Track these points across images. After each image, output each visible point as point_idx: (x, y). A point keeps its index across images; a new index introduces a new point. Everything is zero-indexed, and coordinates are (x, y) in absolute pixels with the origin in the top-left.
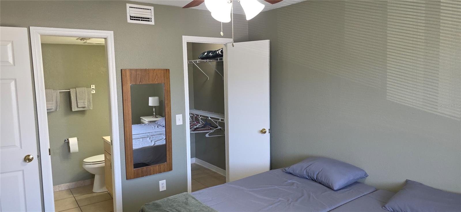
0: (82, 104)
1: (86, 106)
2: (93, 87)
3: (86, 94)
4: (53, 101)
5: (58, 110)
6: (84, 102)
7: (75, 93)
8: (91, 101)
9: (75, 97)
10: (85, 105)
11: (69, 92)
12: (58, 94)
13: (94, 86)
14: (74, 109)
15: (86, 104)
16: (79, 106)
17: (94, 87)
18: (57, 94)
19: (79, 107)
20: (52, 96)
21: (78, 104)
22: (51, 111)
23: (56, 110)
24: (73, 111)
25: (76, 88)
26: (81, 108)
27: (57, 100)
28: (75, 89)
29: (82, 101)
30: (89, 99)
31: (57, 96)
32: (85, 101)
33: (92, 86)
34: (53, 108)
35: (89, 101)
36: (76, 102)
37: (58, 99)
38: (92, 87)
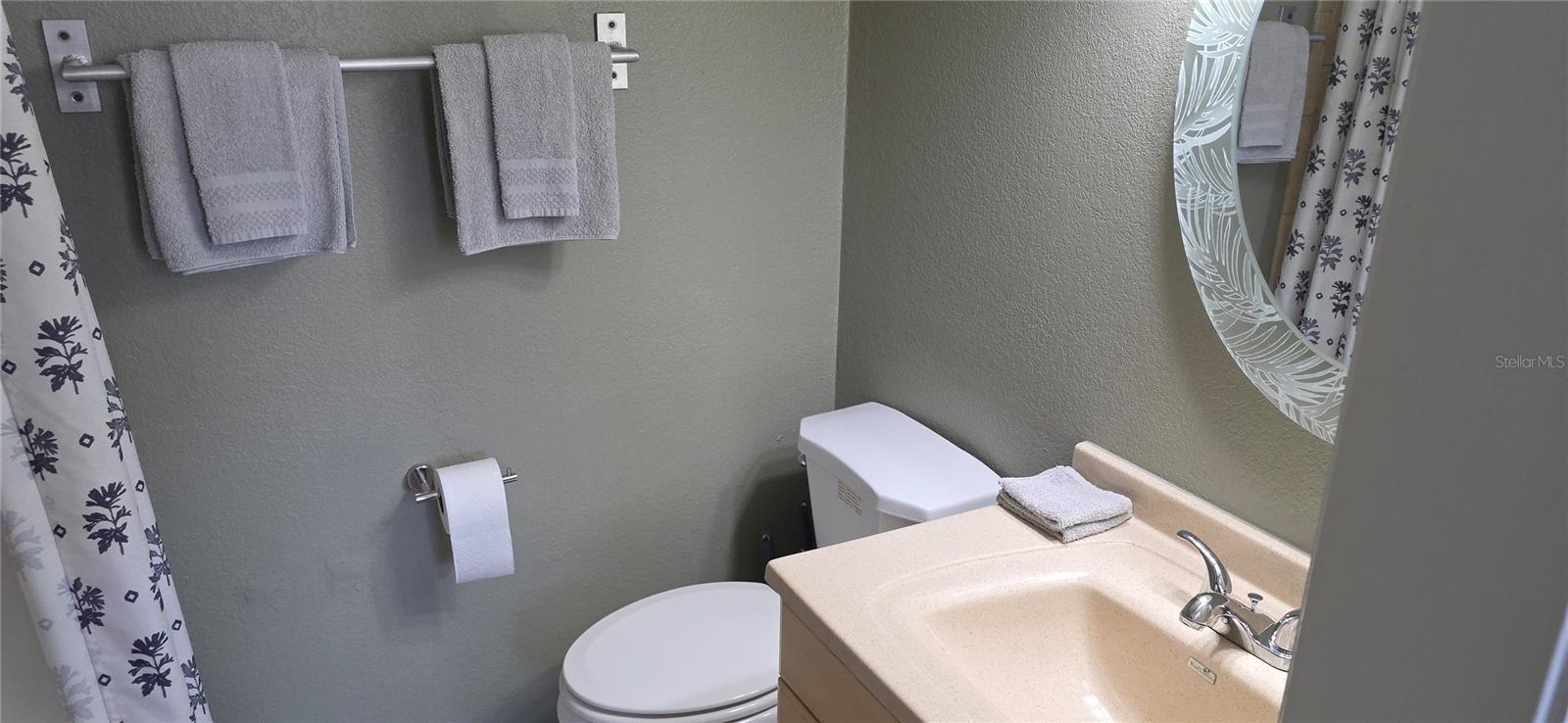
0: (540, 188)
1: (574, 211)
2: (613, 30)
3: (572, 96)
4: (289, 164)
5: (340, 248)
6: (553, 177)
7: (482, 87)
8: (612, 163)
9: (483, 135)
10: (561, 197)
11: (427, 84)
12: (330, 96)
13: (620, 19)
14: (479, 232)
15: (572, 189)
16: (514, 213)
17: (619, 36)
18: (321, 98)
19: (512, 221)
20: (282, 119)
21: (510, 190)
22: (285, 252)
23: (326, 244)
24: (470, 252)
25: (489, 40)
26: (529, 226)
27: (325, 151)
28: (475, 50)
29: (540, 164)
30: (592, 144)
31: (324, 117)
32: (563, 164)
33: (603, 19)
34: (301, 229)
35: (595, 169)
36: (486, 171)
37: (334, 141)
38: (605, 35)
